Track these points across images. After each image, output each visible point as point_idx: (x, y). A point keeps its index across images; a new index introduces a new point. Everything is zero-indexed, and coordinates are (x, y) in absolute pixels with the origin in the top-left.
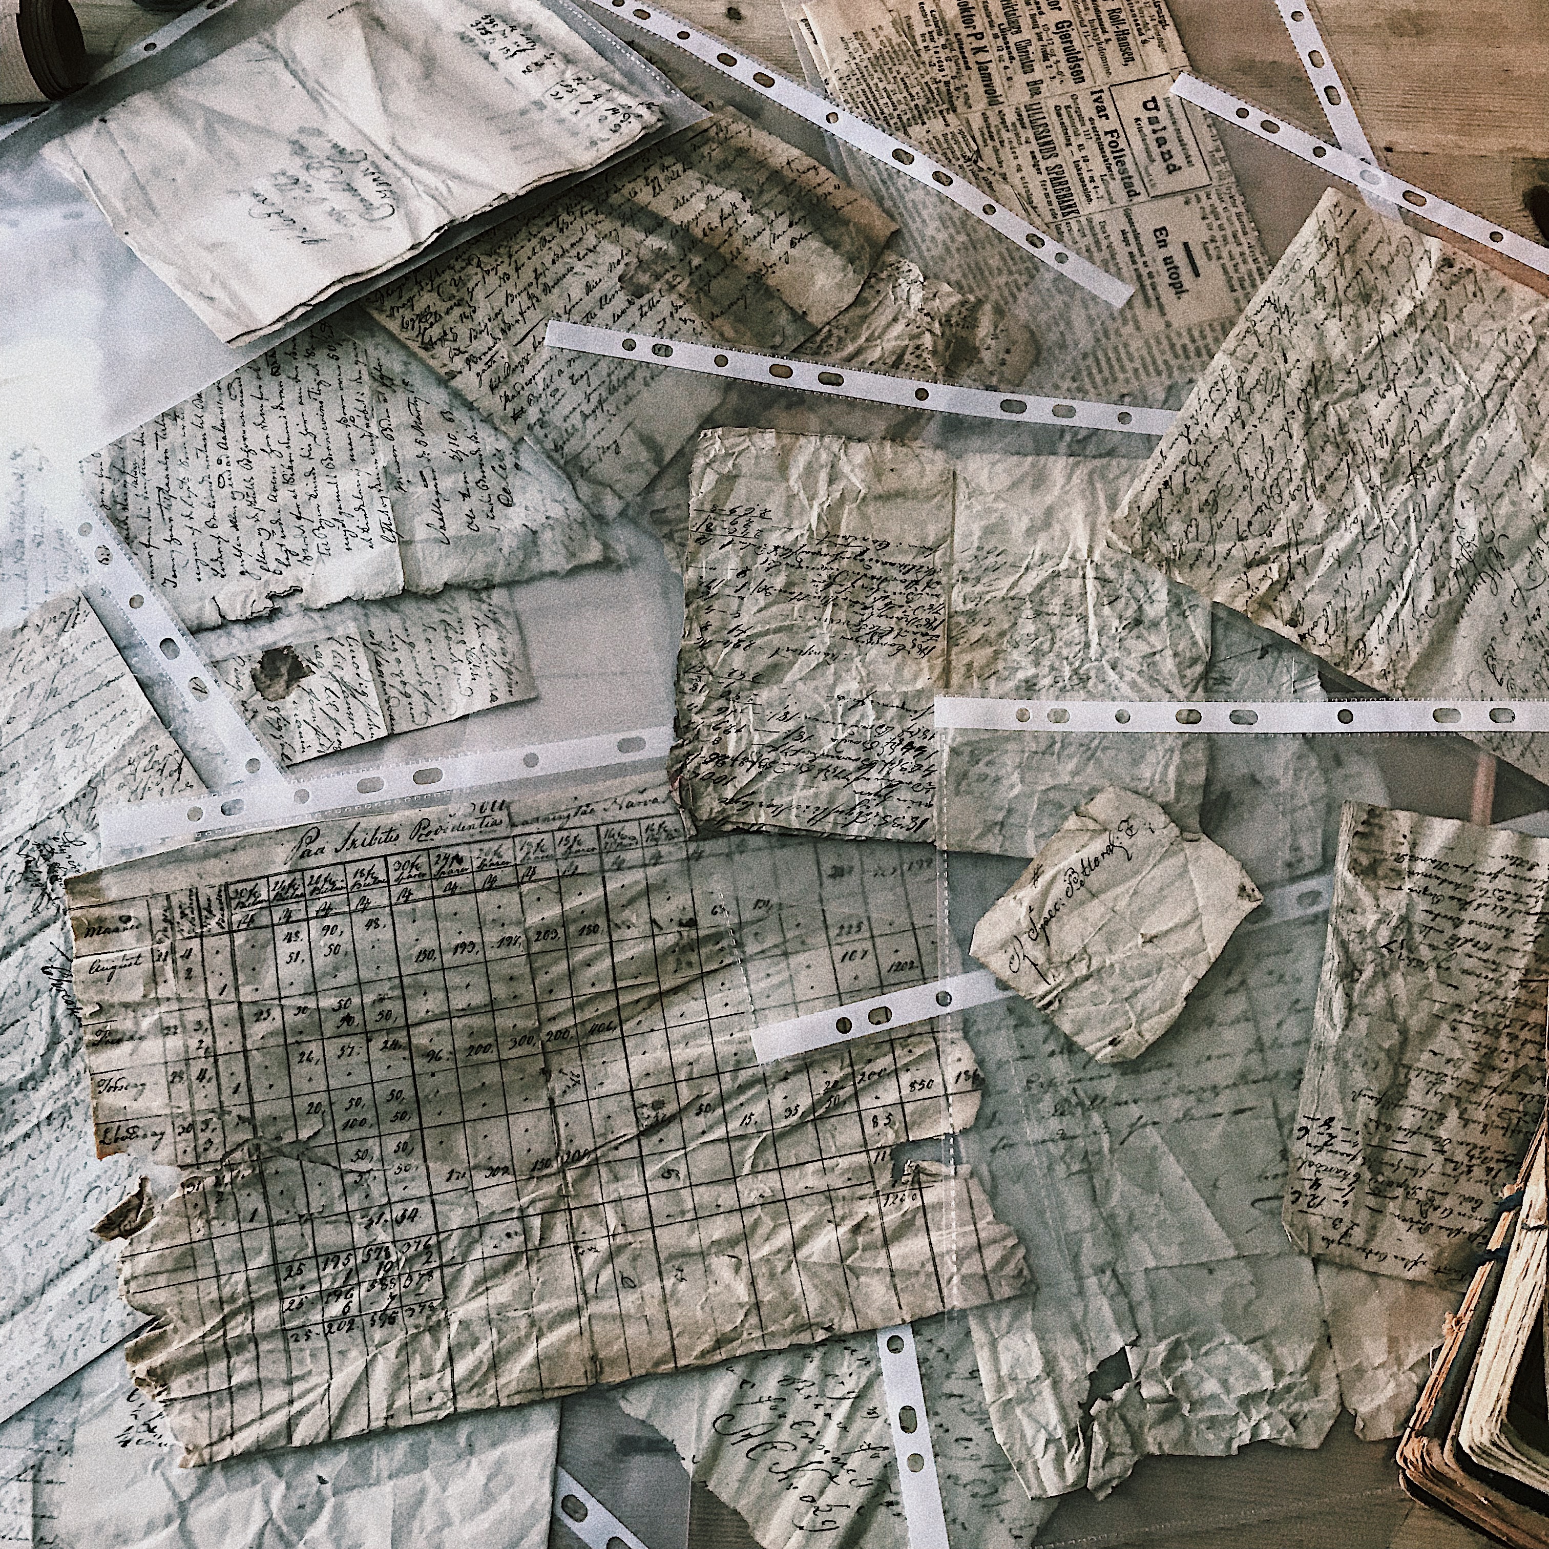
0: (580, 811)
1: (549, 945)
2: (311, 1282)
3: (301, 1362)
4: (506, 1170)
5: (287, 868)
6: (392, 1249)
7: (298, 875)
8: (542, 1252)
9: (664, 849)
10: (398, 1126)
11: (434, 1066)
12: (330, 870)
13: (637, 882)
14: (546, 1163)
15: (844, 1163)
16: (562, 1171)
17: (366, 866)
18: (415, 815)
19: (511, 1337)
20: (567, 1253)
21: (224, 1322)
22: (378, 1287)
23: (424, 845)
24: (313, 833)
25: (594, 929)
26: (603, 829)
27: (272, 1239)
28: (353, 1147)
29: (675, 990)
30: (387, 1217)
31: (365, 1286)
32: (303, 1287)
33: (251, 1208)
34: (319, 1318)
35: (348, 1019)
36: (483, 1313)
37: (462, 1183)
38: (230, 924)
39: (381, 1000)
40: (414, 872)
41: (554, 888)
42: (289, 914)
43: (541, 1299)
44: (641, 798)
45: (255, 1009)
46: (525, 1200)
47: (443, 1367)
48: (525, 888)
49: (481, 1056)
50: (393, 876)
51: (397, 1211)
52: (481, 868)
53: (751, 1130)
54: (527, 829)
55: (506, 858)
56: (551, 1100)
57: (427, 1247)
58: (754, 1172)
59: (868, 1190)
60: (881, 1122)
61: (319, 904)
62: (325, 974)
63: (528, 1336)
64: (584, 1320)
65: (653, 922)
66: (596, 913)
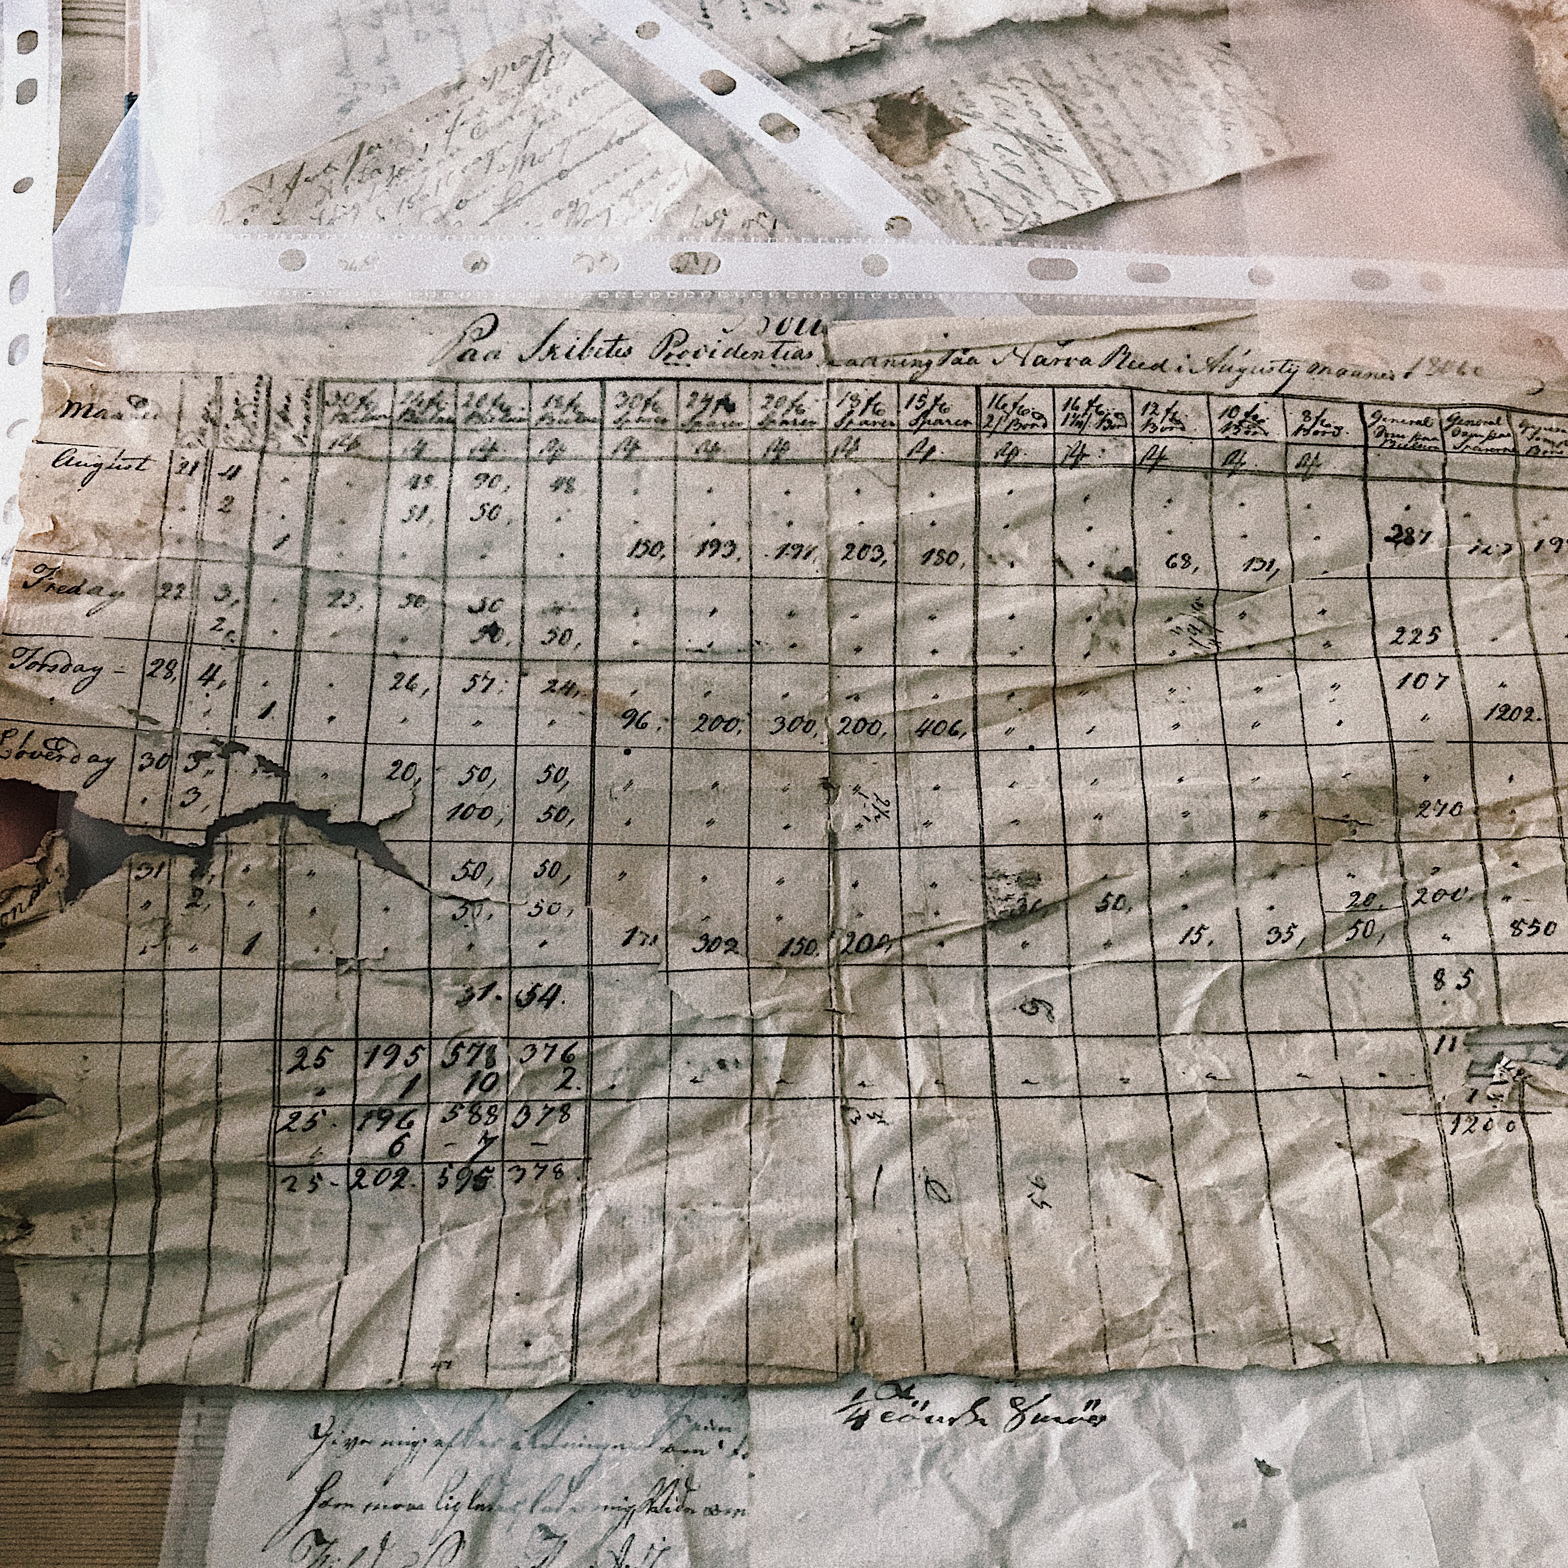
0: (952, 357)
1: (868, 569)
2: (340, 1085)
3: (295, 1232)
4: (732, 945)
5: (432, 372)
6: (501, 1051)
7: (449, 388)
8: (780, 1108)
9: (1093, 444)
10: (551, 830)
11: (632, 736)
12: (506, 388)
13: (1034, 491)
14: (807, 946)
15: (1374, 1043)
16: (835, 965)
17: (568, 391)
18: (666, 322)
19: (699, 1254)
20: (827, 1114)
21: (159, 1129)
22: (464, 1115)
23: (672, 372)
24: (487, 324)
25: (947, 558)
26: (987, 394)
27: (280, 991)
28: (458, 855)
29: (1082, 687)
30: (502, 990)
31: (438, 1111)
32: (321, 1093)
33: (253, 929)
34: (341, 1155)
35: (492, 631)
36: (653, 1199)
37: (651, 953)
38: (317, 439)
39: (558, 610)
40: (649, 413)
41: (890, 478)
42: (422, 445)
43: (767, 1194)
44: (1064, 353)
45: (329, 586)
46: (761, 1005)
47: (561, 1291)
48: (837, 469)
49: (718, 735)
50: (612, 415)
51: (522, 983)
52: (762, 426)
53: (1201, 952)
54: (855, 373)
55: (808, 416)
56: (832, 836)
57: (567, 1058)
58: (1200, 1030)
59: (1419, 1100)
60: (1451, 982)
61: (476, 440)
62: (467, 550)
63: (733, 1257)
64: (845, 1246)
65: (1057, 562)
66: (955, 528)
